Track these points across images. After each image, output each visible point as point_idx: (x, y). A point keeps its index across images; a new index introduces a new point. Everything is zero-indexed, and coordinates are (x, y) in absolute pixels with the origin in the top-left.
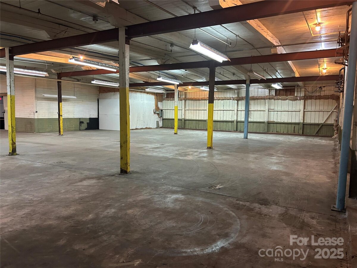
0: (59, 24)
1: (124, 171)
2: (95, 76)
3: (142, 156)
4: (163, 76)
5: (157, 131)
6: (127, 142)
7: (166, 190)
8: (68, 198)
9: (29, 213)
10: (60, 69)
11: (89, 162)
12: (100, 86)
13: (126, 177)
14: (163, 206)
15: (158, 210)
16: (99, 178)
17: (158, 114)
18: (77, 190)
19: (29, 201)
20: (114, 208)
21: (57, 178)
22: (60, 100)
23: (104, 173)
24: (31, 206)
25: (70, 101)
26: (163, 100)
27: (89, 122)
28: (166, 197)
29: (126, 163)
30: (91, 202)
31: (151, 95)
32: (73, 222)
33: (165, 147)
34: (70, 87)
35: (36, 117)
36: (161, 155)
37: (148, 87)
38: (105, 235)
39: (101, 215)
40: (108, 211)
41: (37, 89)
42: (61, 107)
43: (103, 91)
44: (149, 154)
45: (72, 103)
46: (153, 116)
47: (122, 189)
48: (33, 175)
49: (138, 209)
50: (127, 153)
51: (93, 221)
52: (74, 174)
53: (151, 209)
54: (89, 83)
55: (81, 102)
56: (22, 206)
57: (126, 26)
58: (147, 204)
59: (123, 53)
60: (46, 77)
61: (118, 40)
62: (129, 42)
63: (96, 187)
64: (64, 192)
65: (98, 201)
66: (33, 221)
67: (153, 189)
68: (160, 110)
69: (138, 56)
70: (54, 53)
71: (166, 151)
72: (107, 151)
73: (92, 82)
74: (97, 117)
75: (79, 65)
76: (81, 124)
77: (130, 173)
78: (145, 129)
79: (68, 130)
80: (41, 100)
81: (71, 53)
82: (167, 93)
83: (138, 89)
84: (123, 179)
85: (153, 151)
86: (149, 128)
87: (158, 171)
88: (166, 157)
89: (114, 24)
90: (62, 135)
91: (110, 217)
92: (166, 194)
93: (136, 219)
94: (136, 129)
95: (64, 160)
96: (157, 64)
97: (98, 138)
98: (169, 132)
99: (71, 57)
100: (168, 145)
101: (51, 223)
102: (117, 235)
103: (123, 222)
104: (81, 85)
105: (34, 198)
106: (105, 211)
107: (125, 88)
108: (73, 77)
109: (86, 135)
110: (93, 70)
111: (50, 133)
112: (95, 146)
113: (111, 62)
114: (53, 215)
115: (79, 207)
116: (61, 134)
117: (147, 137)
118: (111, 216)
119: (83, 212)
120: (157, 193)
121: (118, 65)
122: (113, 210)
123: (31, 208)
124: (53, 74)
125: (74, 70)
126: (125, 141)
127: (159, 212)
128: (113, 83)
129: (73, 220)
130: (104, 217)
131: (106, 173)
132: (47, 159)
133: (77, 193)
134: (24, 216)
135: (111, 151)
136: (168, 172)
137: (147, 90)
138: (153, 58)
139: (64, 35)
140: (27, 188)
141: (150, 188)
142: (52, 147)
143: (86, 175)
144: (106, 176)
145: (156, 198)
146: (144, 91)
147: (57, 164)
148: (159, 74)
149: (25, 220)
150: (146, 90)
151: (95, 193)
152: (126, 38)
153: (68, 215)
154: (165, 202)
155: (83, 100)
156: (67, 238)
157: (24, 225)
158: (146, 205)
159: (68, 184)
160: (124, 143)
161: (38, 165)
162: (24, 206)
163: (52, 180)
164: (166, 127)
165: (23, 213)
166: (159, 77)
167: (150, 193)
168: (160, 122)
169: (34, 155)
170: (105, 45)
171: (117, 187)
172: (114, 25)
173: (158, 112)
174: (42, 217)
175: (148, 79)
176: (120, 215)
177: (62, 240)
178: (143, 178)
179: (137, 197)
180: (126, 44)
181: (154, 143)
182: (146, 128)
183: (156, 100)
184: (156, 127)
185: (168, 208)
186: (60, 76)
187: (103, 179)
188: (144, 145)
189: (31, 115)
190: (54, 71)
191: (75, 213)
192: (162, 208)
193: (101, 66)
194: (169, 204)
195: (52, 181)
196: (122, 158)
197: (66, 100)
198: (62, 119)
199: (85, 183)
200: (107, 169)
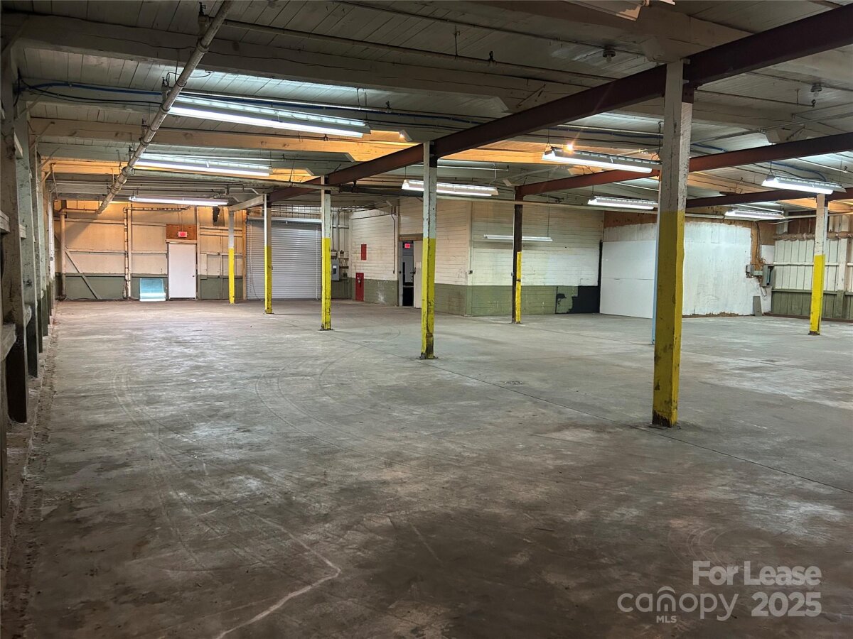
0: (528, 78)
1: (661, 421)
2: (598, 188)
3: (708, 385)
4: (783, 174)
5: (752, 323)
6: (672, 349)
7: (781, 487)
8: (531, 463)
9: (457, 483)
10: (521, 178)
11: (576, 389)
12: (607, 209)
13: (668, 434)
14: (775, 528)
15: (757, 535)
16: (600, 428)
17: (758, 277)
18: (550, 448)
19: (456, 456)
20: (637, 507)
21: (509, 416)
22: (518, 246)
23: (610, 418)
24: (460, 467)
25: (539, 248)
26: (776, 240)
27: (576, 295)
28: (784, 506)
29: (668, 400)
30: (581, 482)
31: (741, 227)
32: (543, 519)
33: (779, 368)
34: (541, 217)
35: (469, 284)
36: (768, 389)
37: (732, 205)
38: (615, 567)
39: (607, 516)
40: (623, 510)
41: (474, 224)
42: (520, 260)
43: (615, 221)
44: (732, 383)
45: (543, 252)
46: (744, 284)
47: (656, 464)
48: (463, 403)
49: (699, 523)
50: (671, 375)
51: (586, 527)
52: (543, 411)
53: (736, 528)
54: (582, 205)
55: (561, 249)
56: (444, 465)
57: (688, 57)
58: (725, 513)
59: (675, 126)
60: (493, 197)
61: (663, 95)
62: (692, 95)
63: (594, 448)
64: (523, 449)
65: (599, 483)
66: (464, 500)
67: (741, 478)
68: (766, 267)
69: (712, 128)
70: (512, 143)
71: (782, 381)
72: (618, 365)
73: (590, 202)
74: (596, 284)
75: (562, 165)
76: (559, 300)
77: (678, 427)
78: (718, 315)
79: (531, 313)
80: (480, 247)
81: (548, 138)
82: (789, 219)
83: (706, 214)
84: (658, 440)
85: (741, 375)
86: (731, 315)
87: (758, 432)
88: (784, 395)
89: (655, 57)
90: (519, 323)
91: (627, 527)
92: (783, 496)
93: (695, 545)
94: (694, 316)
95: (522, 378)
96: (765, 142)
97: (598, 333)
98: (791, 328)
99: (548, 149)
100: (787, 363)
101: (497, 511)
102: (645, 575)
103: (662, 546)
104: (564, 210)
105: (464, 451)
106: (615, 509)
107: (675, 214)
108: (548, 193)
109: (570, 326)
110: (594, 174)
111: (495, 318)
112: (591, 353)
113: (639, 151)
114: (502, 496)
115: (556, 489)
116: (517, 320)
117: (726, 337)
118: (629, 523)
119: (563, 502)
120: (755, 491)
121: (656, 157)
122: (635, 512)
123: (459, 473)
124: (508, 189)
125: (551, 178)
126: (668, 347)
127: (761, 541)
128: (640, 202)
129: (542, 515)
130: (612, 524)
131: (616, 420)
132: (488, 372)
133: (551, 456)
134: (446, 486)
135: (631, 368)
136: (787, 438)
137: (730, 214)
138: (754, 129)
139: (536, 101)
140: (452, 430)
141: (734, 474)
142: (499, 347)
143: (571, 418)
144: (617, 427)
145: (753, 504)
146: (722, 217)
147: (508, 385)
148: (769, 171)
149: (448, 494)
150: (727, 214)
151: (592, 464)
152: (684, 85)
153: (531, 501)
154: (778, 517)
155: (566, 245)
156: (531, 553)
157: (447, 505)
158: (722, 516)
159: (531, 433)
160: (665, 350)
161: (471, 383)
162: (448, 464)
163: (499, 418)
164: (783, 313)
165: (445, 479)
166: (770, 177)
167: (734, 486)
168: (764, 300)
169: (465, 361)
170: (628, 112)
171: (644, 457)
172: (654, 60)
173: (761, 273)
174: (480, 495)
175: (734, 185)
176: (651, 526)
177: (519, 555)
178: (713, 444)
179: (699, 490)
180: (683, 101)
181: (743, 356)
182: (723, 315)
183: (755, 240)
184: (750, 311)
185: (789, 537)
186: (520, 192)
187: (610, 432)
188: (719, 359)
189: (461, 279)
190: (508, 184)
191: (546, 500)
192: (770, 533)
193: (615, 162)
194: (793, 526)
195: (500, 421)
196: (657, 388)
197: (530, 245)
198: (520, 288)
199: (569, 435)
200: (618, 408)
